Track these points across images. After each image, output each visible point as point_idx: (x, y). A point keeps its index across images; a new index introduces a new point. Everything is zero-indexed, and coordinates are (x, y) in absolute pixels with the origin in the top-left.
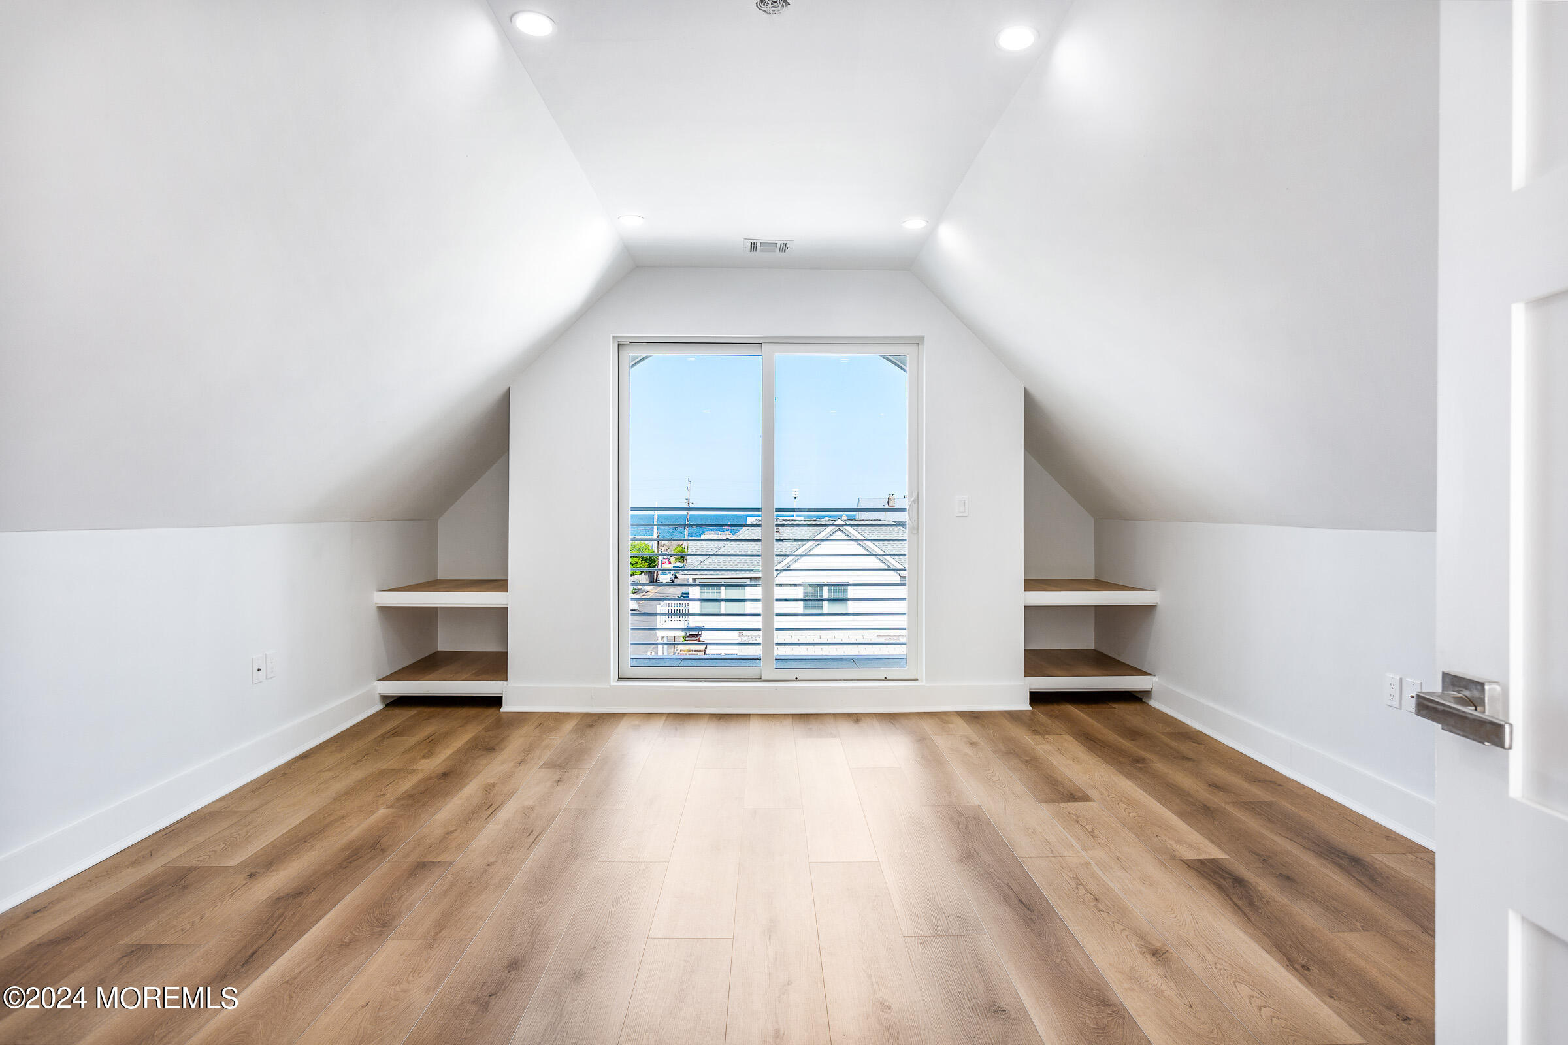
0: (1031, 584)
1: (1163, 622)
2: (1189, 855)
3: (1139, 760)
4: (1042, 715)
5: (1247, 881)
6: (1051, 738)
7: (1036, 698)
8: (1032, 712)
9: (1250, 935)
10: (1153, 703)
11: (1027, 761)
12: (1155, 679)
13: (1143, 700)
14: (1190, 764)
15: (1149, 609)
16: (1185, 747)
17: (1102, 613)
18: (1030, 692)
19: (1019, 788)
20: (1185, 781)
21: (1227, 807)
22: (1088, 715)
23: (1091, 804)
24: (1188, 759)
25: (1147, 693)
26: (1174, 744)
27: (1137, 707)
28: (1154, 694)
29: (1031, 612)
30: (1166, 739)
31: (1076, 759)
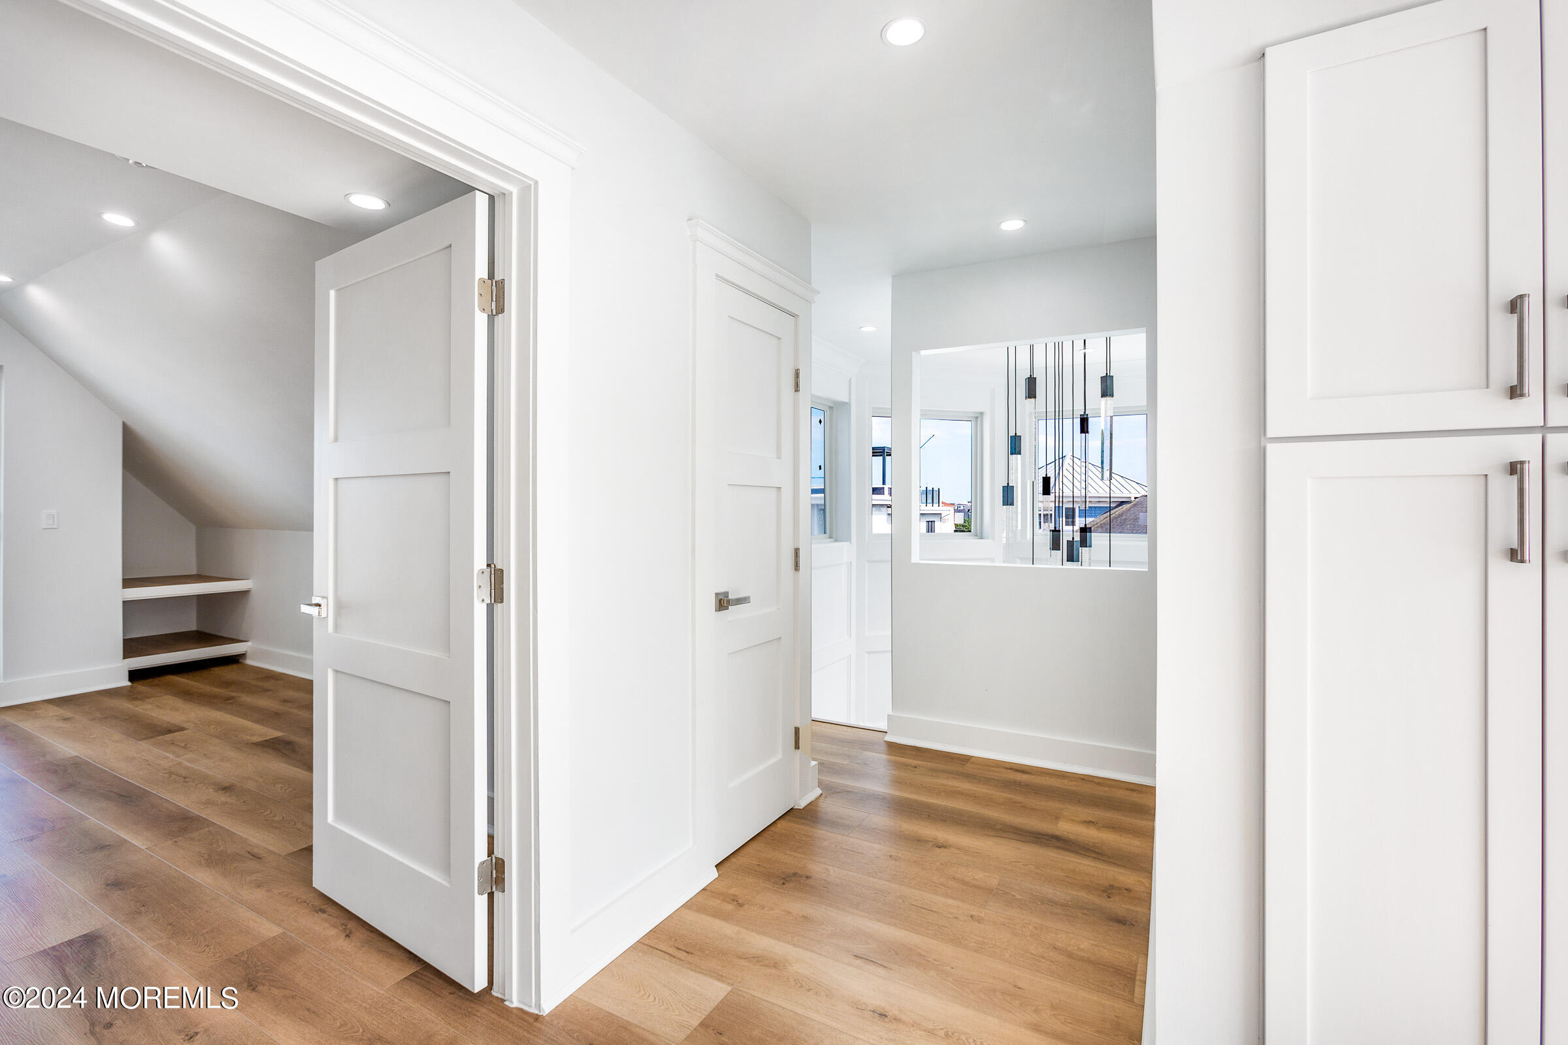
0: (128, 583)
1: (254, 600)
2: (256, 739)
3: (228, 699)
4: (141, 687)
5: (294, 742)
6: (150, 700)
7: (134, 675)
8: (131, 687)
9: (289, 764)
10: (249, 662)
11: (126, 719)
12: (249, 644)
13: (240, 661)
14: (270, 693)
15: (245, 594)
16: (268, 685)
17: (202, 599)
18: (129, 671)
19: (117, 736)
20: (264, 702)
21: (291, 710)
22: (188, 679)
23: (185, 732)
24: (269, 690)
25: (243, 655)
26: (260, 684)
27: (235, 666)
28: (248, 655)
29: (129, 606)
30: (255, 683)
31: (176, 709)
